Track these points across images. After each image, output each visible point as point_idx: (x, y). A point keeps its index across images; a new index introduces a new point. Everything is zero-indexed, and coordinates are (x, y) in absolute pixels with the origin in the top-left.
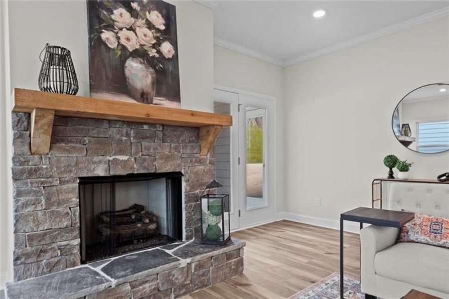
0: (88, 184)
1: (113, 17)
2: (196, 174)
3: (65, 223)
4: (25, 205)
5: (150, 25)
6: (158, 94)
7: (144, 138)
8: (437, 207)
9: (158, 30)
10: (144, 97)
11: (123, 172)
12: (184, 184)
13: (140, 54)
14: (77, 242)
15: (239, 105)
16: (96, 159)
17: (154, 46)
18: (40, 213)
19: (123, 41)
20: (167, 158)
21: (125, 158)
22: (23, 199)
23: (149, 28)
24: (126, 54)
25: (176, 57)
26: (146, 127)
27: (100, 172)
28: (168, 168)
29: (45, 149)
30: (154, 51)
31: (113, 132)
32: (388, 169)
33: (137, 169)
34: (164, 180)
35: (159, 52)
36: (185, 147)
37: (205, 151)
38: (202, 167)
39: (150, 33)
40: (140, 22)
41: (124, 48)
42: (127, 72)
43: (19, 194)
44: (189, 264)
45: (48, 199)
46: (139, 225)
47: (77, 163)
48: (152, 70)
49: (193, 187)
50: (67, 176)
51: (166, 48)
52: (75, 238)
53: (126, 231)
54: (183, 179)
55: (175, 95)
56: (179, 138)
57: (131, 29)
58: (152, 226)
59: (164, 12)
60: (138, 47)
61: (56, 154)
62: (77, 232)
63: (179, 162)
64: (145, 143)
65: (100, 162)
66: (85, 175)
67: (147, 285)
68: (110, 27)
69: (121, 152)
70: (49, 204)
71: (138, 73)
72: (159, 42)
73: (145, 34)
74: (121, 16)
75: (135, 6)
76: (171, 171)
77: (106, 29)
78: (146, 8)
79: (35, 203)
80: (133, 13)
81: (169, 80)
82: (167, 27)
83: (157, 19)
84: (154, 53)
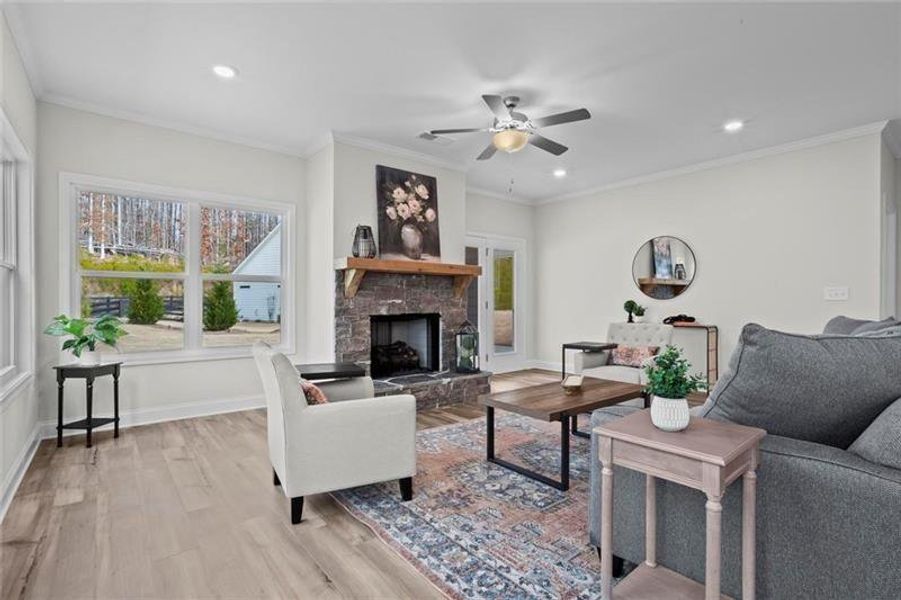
0: (377, 320)
1: (394, 196)
2: (452, 315)
4: (341, 333)
5: (418, 197)
6: (424, 252)
7: (413, 286)
8: (637, 340)
9: (424, 200)
10: (414, 254)
11: (398, 313)
12: (441, 324)
13: (411, 221)
14: (369, 362)
16: (382, 302)
17: (421, 214)
18: (349, 340)
19: (400, 213)
20: (429, 302)
21: (400, 301)
22: (340, 329)
23: (417, 200)
24: (402, 222)
25: (436, 220)
26: (414, 278)
27: (384, 312)
28: (429, 310)
29: (353, 295)
30: (421, 217)
31: (393, 282)
32: (628, 314)
33: (408, 311)
35: (424, 218)
36: (442, 293)
37: (458, 296)
38: (455, 310)
39: (418, 204)
40: (412, 196)
41: (400, 218)
42: (403, 236)
43: (338, 325)
44: (449, 383)
45: (353, 330)
46: (406, 356)
47: (370, 305)
48: (419, 233)
49: (448, 327)
50: (364, 314)
51: (430, 213)
52: (367, 360)
53: (397, 360)
54: (441, 319)
55: (436, 252)
56: (437, 284)
57: (406, 202)
58: (415, 358)
59: (427, 184)
60: (409, 216)
61: (361, 299)
62: (369, 356)
63: (437, 305)
64: (413, 290)
65: (383, 305)
66: (374, 313)
67: (421, 393)
68: (392, 203)
69: (397, 297)
70: (354, 334)
71: (410, 235)
72: (424, 209)
73: (414, 206)
74: (399, 194)
75: (408, 184)
76: (432, 312)
77: (389, 205)
78: (415, 184)
79: (346, 332)
80: (407, 190)
81: (431, 244)
82: (429, 196)
83: (423, 192)
84: (421, 219)
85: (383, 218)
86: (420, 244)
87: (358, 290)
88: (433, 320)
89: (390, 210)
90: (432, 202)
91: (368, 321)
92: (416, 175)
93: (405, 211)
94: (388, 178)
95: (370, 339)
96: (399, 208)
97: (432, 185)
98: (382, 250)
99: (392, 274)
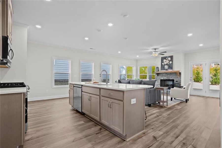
2: (177, 80)
3: (159, 84)
5: (168, 60)
6: (169, 69)
7: (168, 75)
10: (167, 70)
11: (165, 79)
12: (175, 81)
13: (167, 64)
15: (206, 64)
16: (162, 77)
20: (172, 77)
21: (165, 77)
24: (165, 65)
27: (162, 79)
28: (171, 79)
33: (167, 79)
38: (178, 79)
41: (165, 64)
48: (168, 66)
50: (159, 79)
51: (171, 62)
56: (173, 74)
57: (166, 62)
59: (171, 57)
68: (163, 62)
71: (166, 67)
72: (169, 62)
74: (165, 60)
75: (166, 58)
78: (168, 58)
80: (166, 59)
81: (171, 67)
82: (171, 59)
83: (170, 59)
84: (169, 64)
85: (162, 65)
86: (168, 68)
87: (158, 76)
88: (173, 80)
89: (163, 64)
90: (172, 60)
91: (160, 80)
92: (168, 56)
93: (165, 63)
94: (163, 59)
95: (160, 83)
96: (164, 63)
97: (172, 57)
98: (161, 70)
99: (163, 73)
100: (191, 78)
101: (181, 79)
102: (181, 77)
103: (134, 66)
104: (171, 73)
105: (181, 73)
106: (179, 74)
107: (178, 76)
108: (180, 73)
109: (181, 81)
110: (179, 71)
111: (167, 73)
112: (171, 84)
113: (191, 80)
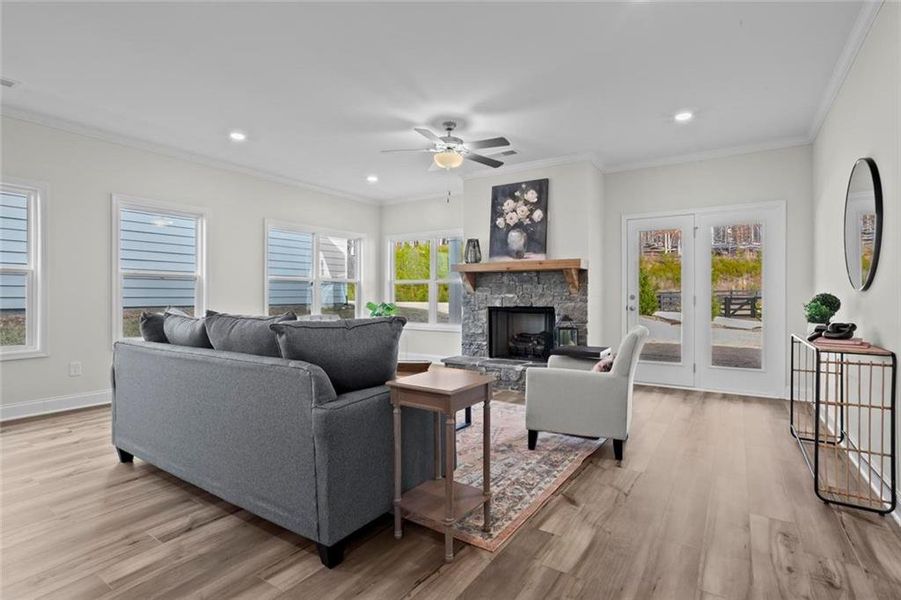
0: (492, 311)
1: (504, 208)
2: (566, 309)
3: (480, 331)
4: (466, 319)
5: (526, 203)
6: (528, 251)
9: (533, 203)
10: (519, 255)
11: (512, 305)
12: (557, 317)
13: (519, 226)
14: (485, 343)
15: (696, 228)
16: (496, 296)
17: (528, 217)
18: (471, 324)
19: (508, 222)
20: (542, 295)
21: (511, 296)
22: (465, 316)
23: (525, 205)
24: (509, 228)
25: (545, 218)
26: (525, 274)
27: (498, 304)
28: (541, 303)
29: (472, 290)
31: (505, 279)
34: (543, 316)
35: (531, 220)
36: (555, 287)
38: (573, 304)
39: (525, 208)
40: (521, 202)
41: (507, 225)
42: (509, 241)
43: (465, 313)
47: (486, 299)
48: (525, 235)
50: (482, 306)
51: (538, 215)
54: (556, 312)
55: (542, 248)
56: (550, 280)
57: (514, 211)
59: (538, 187)
60: (517, 221)
61: (477, 293)
62: (486, 339)
63: (551, 299)
64: (525, 286)
65: (497, 298)
66: (490, 305)
68: (501, 214)
69: (509, 292)
71: (516, 239)
72: (532, 212)
73: (523, 210)
74: (509, 204)
75: (517, 194)
76: (545, 305)
77: (499, 217)
78: (524, 192)
79: (469, 318)
80: (516, 199)
81: (537, 238)
82: (539, 198)
83: (532, 196)
84: (527, 221)
85: (494, 227)
86: (524, 246)
87: (475, 287)
88: (548, 312)
89: (500, 222)
90: (543, 203)
91: (485, 311)
92: (526, 183)
93: (512, 219)
94: (500, 194)
95: (486, 325)
96: (508, 217)
97: (542, 187)
98: (492, 254)
99: (502, 273)
100: (632, 298)
101: (589, 304)
102: (585, 293)
103: (362, 235)
104: (539, 274)
105: (585, 271)
106: (575, 277)
107: (574, 287)
108: (582, 273)
109: (586, 314)
110: (578, 261)
111: (522, 272)
112: (542, 333)
113: (632, 309)
